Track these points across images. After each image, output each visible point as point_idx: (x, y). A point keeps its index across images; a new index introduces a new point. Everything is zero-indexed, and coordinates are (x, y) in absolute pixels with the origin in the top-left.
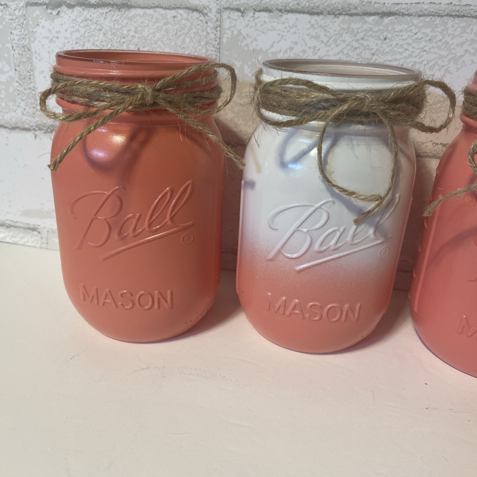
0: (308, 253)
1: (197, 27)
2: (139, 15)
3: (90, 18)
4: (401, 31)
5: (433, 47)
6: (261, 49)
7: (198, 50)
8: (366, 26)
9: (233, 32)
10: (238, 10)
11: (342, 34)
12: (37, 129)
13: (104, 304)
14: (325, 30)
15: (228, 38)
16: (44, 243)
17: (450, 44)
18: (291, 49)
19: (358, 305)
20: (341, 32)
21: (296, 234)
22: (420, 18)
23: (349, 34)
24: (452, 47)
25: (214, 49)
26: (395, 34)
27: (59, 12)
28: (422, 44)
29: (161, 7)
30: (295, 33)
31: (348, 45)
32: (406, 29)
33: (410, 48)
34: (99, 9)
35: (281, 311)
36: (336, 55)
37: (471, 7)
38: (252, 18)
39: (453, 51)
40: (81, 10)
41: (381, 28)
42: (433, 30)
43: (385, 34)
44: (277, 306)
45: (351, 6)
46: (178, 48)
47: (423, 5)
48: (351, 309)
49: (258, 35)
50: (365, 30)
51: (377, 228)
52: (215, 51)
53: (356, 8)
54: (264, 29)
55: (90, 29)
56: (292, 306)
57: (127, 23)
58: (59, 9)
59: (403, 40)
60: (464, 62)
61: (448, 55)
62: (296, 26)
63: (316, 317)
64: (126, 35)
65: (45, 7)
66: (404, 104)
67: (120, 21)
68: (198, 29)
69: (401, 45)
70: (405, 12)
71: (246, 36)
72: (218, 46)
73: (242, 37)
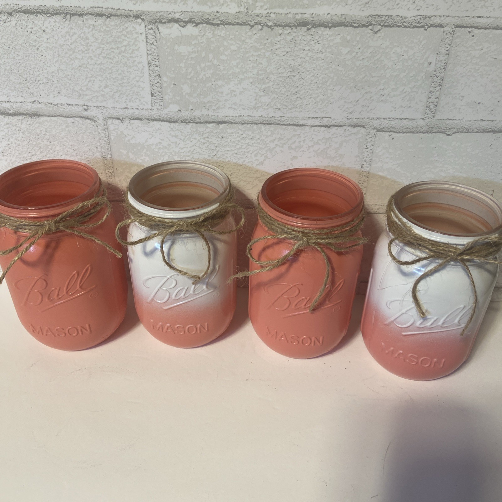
0: (169, 301)
1: (91, 129)
2: (46, 121)
3: (10, 122)
4: (232, 133)
5: (255, 143)
6: (139, 143)
8: (208, 130)
9: (117, 132)
10: (118, 119)
13: (47, 335)
14: (181, 132)
15: (114, 136)
17: (265, 141)
18: (160, 143)
19: (206, 324)
20: (192, 133)
21: (160, 291)
22: (243, 125)
23: (197, 135)
24: (267, 143)
25: (105, 143)
26: (228, 135)
28: (247, 141)
29: (62, 116)
30: (161, 133)
31: (199, 140)
32: (235, 132)
34: (16, 117)
35: (161, 330)
36: (191, 147)
37: (275, 118)
38: (129, 124)
39: (268, 145)
40: (2, 117)
41: (218, 131)
42: (253, 133)
43: (222, 135)
44: (158, 327)
45: (196, 118)
46: (79, 142)
47: (244, 117)
48: (202, 327)
49: (135, 134)
50: (208, 132)
52: (106, 144)
53: (199, 119)
54: (139, 131)
55: (12, 130)
56: (166, 327)
57: (39, 126)
59: (234, 138)
60: (276, 151)
61: (265, 147)
62: (161, 129)
63: (181, 332)
64: (39, 133)
66: (210, 221)
67: (33, 125)
69: (234, 141)
70: (232, 121)
71: (126, 135)
72: (108, 141)
73: (124, 136)
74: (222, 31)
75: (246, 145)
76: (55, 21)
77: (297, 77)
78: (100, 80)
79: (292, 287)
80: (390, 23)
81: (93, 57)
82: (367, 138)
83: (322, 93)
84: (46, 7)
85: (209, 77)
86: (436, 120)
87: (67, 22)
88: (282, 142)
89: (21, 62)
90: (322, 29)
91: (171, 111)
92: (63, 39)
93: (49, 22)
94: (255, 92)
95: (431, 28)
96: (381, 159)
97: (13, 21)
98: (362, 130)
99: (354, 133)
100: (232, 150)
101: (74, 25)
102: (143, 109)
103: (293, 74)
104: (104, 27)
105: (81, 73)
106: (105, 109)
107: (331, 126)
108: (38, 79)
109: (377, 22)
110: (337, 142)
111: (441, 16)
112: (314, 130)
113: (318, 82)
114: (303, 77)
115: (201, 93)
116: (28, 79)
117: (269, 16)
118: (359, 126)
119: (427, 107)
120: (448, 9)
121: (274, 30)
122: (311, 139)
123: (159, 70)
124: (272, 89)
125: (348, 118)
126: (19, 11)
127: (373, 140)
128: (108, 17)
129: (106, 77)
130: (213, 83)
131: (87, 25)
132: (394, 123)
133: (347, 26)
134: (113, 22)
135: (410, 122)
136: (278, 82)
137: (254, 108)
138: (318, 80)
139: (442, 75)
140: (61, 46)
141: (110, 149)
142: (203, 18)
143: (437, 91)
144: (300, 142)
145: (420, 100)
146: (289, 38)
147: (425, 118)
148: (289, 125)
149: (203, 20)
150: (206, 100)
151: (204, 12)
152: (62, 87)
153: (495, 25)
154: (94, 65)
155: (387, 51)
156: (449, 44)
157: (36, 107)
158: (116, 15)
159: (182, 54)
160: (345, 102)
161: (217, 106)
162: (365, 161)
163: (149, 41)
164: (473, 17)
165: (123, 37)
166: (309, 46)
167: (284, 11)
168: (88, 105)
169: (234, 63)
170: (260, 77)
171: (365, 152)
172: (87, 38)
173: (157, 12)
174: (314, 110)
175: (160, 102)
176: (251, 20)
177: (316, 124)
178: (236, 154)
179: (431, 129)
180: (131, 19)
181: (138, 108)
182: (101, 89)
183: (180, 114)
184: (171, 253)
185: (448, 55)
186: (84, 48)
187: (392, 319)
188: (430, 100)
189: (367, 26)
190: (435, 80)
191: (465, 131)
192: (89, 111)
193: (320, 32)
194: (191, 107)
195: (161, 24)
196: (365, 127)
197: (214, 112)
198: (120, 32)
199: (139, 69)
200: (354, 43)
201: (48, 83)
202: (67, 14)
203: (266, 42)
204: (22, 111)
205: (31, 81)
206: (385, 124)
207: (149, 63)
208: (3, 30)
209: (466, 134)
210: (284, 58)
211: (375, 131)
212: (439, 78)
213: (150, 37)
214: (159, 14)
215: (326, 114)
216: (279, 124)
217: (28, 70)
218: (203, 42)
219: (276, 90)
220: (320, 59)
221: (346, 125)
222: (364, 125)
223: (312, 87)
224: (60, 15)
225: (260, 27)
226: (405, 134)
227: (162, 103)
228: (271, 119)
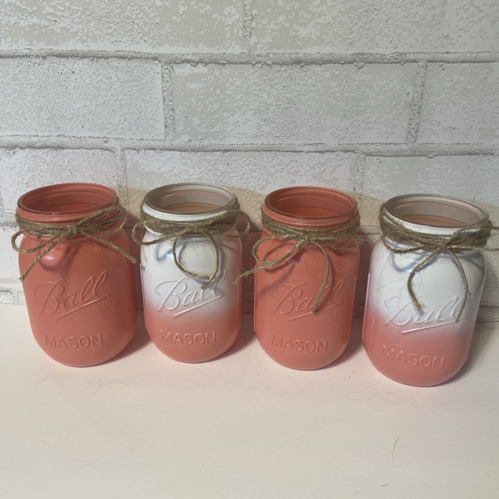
0: (179, 307)
1: (109, 159)
2: (69, 153)
3: (36, 155)
4: (237, 160)
5: (257, 169)
6: (153, 171)
7: (112, 173)
8: (215, 158)
9: (133, 162)
10: (135, 149)
11: (201, 162)
12: (5, 225)
13: (59, 346)
14: (191, 160)
15: (130, 165)
16: (16, 300)
17: (267, 166)
18: (172, 171)
19: (214, 333)
20: (201, 161)
21: (171, 297)
22: (247, 152)
23: (205, 162)
24: (268, 168)
26: (233, 162)
27: (14, 152)
28: (250, 167)
29: (84, 148)
30: (173, 162)
31: (207, 168)
32: (239, 159)
33: (243, 169)
34: (42, 150)
35: (170, 340)
37: (275, 146)
38: (144, 154)
39: (269, 170)
40: (30, 150)
41: (224, 158)
42: (255, 159)
43: (227, 162)
44: (167, 337)
45: (204, 146)
47: (247, 145)
48: (210, 336)
49: (149, 163)
50: (215, 160)
51: (216, 290)
52: (123, 173)
53: (207, 148)
54: (152, 160)
55: (37, 162)
56: (175, 337)
57: (62, 158)
58: (15, 150)
59: (238, 165)
60: (276, 176)
61: (266, 172)
62: (172, 158)
63: (189, 342)
64: (62, 165)
65: (5, 148)
66: (219, 225)
67: (57, 157)
68: (110, 161)
69: (238, 168)
70: (237, 149)
71: (141, 164)
72: (124, 170)
73: (139, 165)
74: (228, 70)
75: (249, 171)
76: (83, 64)
77: (294, 108)
78: (120, 115)
79: (296, 288)
80: (372, 60)
81: (115, 95)
82: (358, 162)
83: (316, 122)
84: (76, 52)
85: (217, 109)
86: (418, 144)
87: (94, 64)
88: (282, 167)
89: (51, 99)
90: (314, 66)
91: (182, 141)
92: (90, 79)
93: (78, 64)
94: (257, 123)
95: (407, 63)
96: (372, 182)
97: (47, 63)
98: (353, 155)
99: (346, 158)
100: (236, 176)
101: (100, 66)
102: (157, 140)
103: (290, 105)
104: (126, 68)
105: (103, 109)
106: (123, 141)
107: (325, 151)
108: (65, 114)
109: (360, 59)
110: (331, 166)
111: (414, 53)
112: (310, 155)
113: (312, 112)
114: (299, 108)
115: (210, 124)
116: (56, 115)
117: (268, 56)
118: (350, 151)
119: (409, 132)
120: (420, 47)
121: (273, 68)
122: (308, 164)
123: (172, 105)
124: (272, 119)
125: (340, 144)
126: (53, 55)
127: (363, 164)
128: (130, 59)
129: (126, 112)
130: (220, 115)
131: (111, 66)
132: (380, 148)
133: (335, 63)
134: (134, 64)
135: (395, 146)
136: (277, 112)
137: (256, 136)
138: (311, 111)
139: (420, 104)
140: (88, 85)
141: (125, 178)
142: (211, 59)
143: (416, 118)
144: (297, 167)
145: (402, 127)
146: (285, 74)
147: (408, 142)
148: (287, 151)
149: (211, 60)
150: (213, 130)
151: (212, 54)
152: (85, 122)
153: (461, 60)
154: (115, 101)
155: (371, 84)
156: (423, 77)
157: (61, 140)
158: (136, 58)
159: (193, 90)
160: (337, 129)
161: (223, 136)
162: (357, 184)
163: (164, 79)
164: (442, 53)
165: (142, 77)
166: (303, 81)
167: (281, 51)
168: (108, 137)
169: (238, 97)
170: (261, 109)
171: (356, 175)
172: (111, 78)
173: (172, 55)
174: (310, 137)
175: (173, 133)
176: (253, 59)
177: (311, 150)
178: (240, 179)
179: (413, 153)
180: (150, 61)
181: (153, 139)
182: (121, 122)
183: (190, 143)
184: (182, 257)
185: (423, 86)
186: (108, 86)
187: (391, 318)
188: (411, 126)
189: (352, 63)
190: (414, 109)
191: (444, 154)
192: (109, 143)
193: (312, 69)
194: (200, 137)
195: (175, 65)
196: (355, 151)
197: (220, 141)
198: (139, 72)
199: (155, 104)
200: (342, 78)
201: (73, 118)
202: (94, 57)
203: (266, 78)
204: (48, 144)
205: (58, 117)
206: (372, 148)
207: (164, 98)
208: (37, 72)
209: (445, 156)
210: (282, 91)
211: (364, 155)
212: (417, 107)
213: (165, 76)
214: (174, 56)
215: (320, 140)
216: (279, 151)
217: (56, 107)
218: (211, 79)
219: (275, 120)
220: (313, 92)
221: (338, 150)
222: (354, 150)
223: (307, 117)
224: (88, 58)
225: (260, 65)
226: (391, 157)
227: (174, 134)
228: (271, 146)
